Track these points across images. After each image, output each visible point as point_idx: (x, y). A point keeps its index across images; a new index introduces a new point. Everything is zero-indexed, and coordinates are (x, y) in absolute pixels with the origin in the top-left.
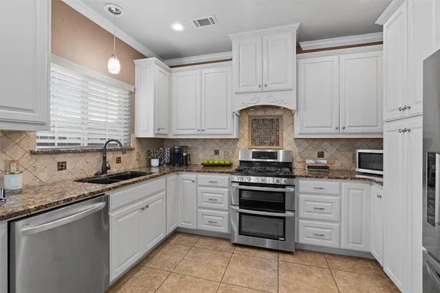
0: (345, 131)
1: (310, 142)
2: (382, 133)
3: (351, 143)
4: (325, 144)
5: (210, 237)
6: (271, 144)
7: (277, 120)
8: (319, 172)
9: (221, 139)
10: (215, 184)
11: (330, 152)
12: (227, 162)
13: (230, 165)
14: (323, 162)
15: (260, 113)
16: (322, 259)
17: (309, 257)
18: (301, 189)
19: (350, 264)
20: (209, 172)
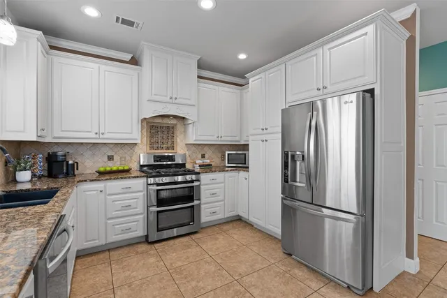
0: (222, 139)
1: (197, 147)
2: (248, 141)
3: (220, 148)
4: (206, 148)
5: (121, 247)
6: (168, 149)
7: (173, 128)
8: (207, 168)
9: (116, 144)
10: (131, 190)
11: (209, 153)
12: (126, 168)
13: (128, 171)
14: (207, 161)
15: (159, 120)
16: (215, 228)
17: (209, 230)
18: (203, 182)
19: (231, 225)
20: (122, 178)
